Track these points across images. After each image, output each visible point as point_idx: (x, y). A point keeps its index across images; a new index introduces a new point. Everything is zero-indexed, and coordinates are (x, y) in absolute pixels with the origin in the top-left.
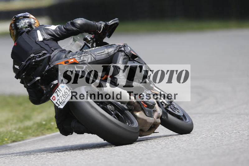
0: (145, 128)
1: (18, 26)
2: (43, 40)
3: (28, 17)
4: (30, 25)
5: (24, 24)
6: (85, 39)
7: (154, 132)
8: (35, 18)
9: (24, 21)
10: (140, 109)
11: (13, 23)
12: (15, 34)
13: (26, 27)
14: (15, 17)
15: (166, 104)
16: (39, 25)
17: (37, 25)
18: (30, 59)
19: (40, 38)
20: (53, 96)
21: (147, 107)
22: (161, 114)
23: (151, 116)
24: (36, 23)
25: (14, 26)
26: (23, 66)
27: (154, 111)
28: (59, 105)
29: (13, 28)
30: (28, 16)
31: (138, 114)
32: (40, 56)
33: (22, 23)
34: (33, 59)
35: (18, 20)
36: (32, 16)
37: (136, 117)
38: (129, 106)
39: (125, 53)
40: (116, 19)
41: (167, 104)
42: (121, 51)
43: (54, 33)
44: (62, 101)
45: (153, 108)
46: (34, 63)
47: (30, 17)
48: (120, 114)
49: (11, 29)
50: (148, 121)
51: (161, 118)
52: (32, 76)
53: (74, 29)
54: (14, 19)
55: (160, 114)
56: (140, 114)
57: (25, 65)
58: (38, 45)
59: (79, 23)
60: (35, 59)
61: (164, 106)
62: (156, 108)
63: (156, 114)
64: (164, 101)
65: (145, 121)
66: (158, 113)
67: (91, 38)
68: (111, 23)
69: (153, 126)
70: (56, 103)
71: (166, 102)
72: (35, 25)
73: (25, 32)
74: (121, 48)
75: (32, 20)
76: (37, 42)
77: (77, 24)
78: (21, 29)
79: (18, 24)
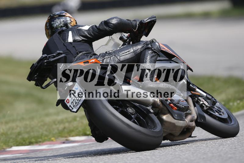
0: (174, 132)
1: (53, 26)
2: (73, 41)
3: (64, 16)
4: (66, 25)
5: (59, 22)
6: (121, 38)
8: (72, 17)
9: (59, 20)
10: (167, 112)
11: (48, 22)
12: (50, 34)
13: (61, 27)
14: (50, 16)
17: (74, 24)
18: (41, 60)
19: (70, 39)
21: (177, 110)
22: (196, 117)
23: (182, 119)
24: (72, 22)
26: (34, 68)
27: (186, 114)
28: (73, 108)
29: (48, 27)
30: (64, 14)
31: (164, 117)
32: (54, 57)
33: (58, 22)
34: (45, 60)
36: (68, 15)
37: (162, 121)
38: (154, 109)
39: (152, 50)
42: (148, 48)
43: (86, 33)
44: (76, 103)
45: (187, 110)
46: (46, 64)
47: (66, 15)
48: (141, 118)
49: (46, 29)
50: (176, 124)
51: (196, 122)
53: (107, 28)
54: (49, 18)
55: (194, 117)
56: (167, 117)
57: (37, 66)
58: (65, 47)
59: (113, 22)
60: (48, 60)
61: (205, 108)
62: (190, 110)
63: (189, 117)
64: (205, 102)
65: (174, 124)
66: (191, 117)
67: (127, 37)
68: (147, 20)
69: (185, 130)
70: (70, 106)
71: (207, 104)
72: (71, 23)
73: (57, 32)
74: (147, 45)
75: (68, 19)
76: (64, 44)
77: (110, 24)
78: (57, 28)
79: (53, 24)
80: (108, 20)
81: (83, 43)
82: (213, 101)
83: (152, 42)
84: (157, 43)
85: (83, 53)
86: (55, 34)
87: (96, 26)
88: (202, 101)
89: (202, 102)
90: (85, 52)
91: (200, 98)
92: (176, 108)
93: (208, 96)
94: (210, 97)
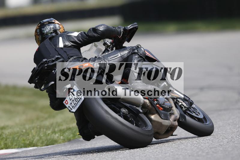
0: (161, 130)
1: (44, 32)
2: (64, 47)
3: (53, 23)
4: (55, 31)
5: (49, 29)
7: (172, 135)
8: (60, 24)
9: (49, 27)
10: (155, 112)
11: (38, 28)
12: (40, 39)
13: (51, 33)
14: (40, 23)
15: (185, 107)
16: (63, 31)
17: (62, 31)
18: (42, 64)
19: (61, 45)
20: (65, 100)
21: (163, 110)
23: (167, 118)
24: (61, 28)
25: (39, 32)
26: (35, 71)
27: (170, 114)
28: (71, 109)
29: (39, 33)
30: (53, 21)
31: (153, 117)
32: (53, 61)
34: (45, 64)
35: (43, 25)
36: (57, 22)
37: (150, 120)
38: (144, 109)
39: (138, 55)
40: (136, 23)
41: (187, 106)
42: (135, 53)
43: (76, 39)
44: (75, 104)
45: (170, 111)
46: (46, 68)
47: (56, 22)
49: (37, 35)
50: (163, 124)
51: (179, 121)
52: (46, 80)
53: (96, 35)
54: (39, 25)
55: (177, 117)
56: (155, 117)
57: (38, 70)
58: (57, 52)
59: (100, 29)
60: (48, 64)
61: (184, 109)
62: (173, 111)
63: (173, 117)
64: (184, 103)
65: (160, 124)
66: (175, 116)
67: (111, 43)
68: (130, 27)
69: (170, 129)
70: (69, 107)
71: (185, 105)
72: (60, 30)
73: (48, 38)
74: (134, 50)
75: (57, 26)
76: (55, 49)
77: (98, 31)
78: (47, 34)
79: (44, 30)
80: (97, 27)
81: (72, 48)
82: (190, 102)
83: (138, 47)
84: (142, 48)
85: (75, 57)
86: (46, 40)
87: (85, 33)
88: (181, 102)
89: (180, 104)
90: (76, 57)
91: (178, 100)
92: (162, 108)
93: (186, 98)
94: (188, 99)
